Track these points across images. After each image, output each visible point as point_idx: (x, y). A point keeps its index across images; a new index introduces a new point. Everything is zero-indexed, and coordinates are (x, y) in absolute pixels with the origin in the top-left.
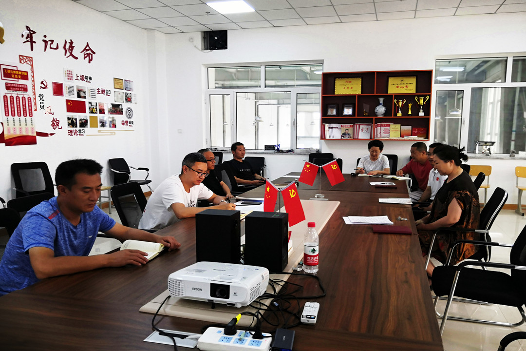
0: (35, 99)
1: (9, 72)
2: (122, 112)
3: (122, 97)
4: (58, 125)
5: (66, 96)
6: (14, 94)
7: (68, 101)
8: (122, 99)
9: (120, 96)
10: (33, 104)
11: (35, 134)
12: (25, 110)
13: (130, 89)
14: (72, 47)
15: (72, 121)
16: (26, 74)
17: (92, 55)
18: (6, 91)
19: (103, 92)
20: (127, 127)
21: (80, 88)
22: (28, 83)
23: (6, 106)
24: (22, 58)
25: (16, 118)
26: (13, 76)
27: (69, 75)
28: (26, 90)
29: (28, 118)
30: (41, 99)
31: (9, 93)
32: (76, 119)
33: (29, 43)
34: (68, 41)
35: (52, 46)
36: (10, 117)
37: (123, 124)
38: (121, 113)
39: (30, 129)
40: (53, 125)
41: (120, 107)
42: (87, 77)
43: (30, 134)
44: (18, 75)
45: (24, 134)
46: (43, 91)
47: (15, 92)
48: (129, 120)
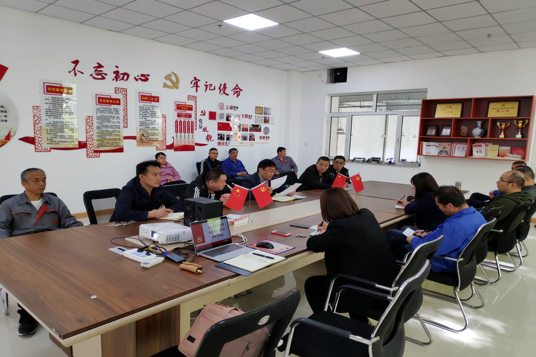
0: (196, 122)
1: (180, 106)
2: (261, 130)
3: (261, 120)
4: (211, 139)
5: (218, 120)
6: (182, 119)
7: (219, 123)
8: (261, 121)
9: (259, 119)
10: (194, 125)
11: (194, 144)
12: (188, 129)
13: (269, 114)
14: (225, 88)
15: (221, 136)
16: (191, 107)
17: (240, 92)
18: (177, 118)
19: (246, 116)
20: (265, 141)
21: (229, 115)
22: (193, 113)
23: (176, 127)
24: (189, 97)
25: (183, 134)
26: (182, 108)
27: (221, 106)
28: (190, 116)
29: (190, 134)
30: (200, 122)
31: (179, 119)
32: (224, 135)
33: (195, 88)
34: (223, 84)
35: (211, 88)
36: (179, 134)
37: (261, 138)
38: (259, 130)
39: (191, 141)
40: (207, 138)
41: (259, 127)
42: (234, 107)
43: (191, 144)
44: (186, 108)
45: (187, 144)
46: (202, 117)
47: (183, 118)
48: (266, 136)
